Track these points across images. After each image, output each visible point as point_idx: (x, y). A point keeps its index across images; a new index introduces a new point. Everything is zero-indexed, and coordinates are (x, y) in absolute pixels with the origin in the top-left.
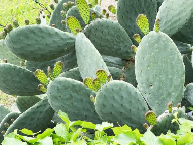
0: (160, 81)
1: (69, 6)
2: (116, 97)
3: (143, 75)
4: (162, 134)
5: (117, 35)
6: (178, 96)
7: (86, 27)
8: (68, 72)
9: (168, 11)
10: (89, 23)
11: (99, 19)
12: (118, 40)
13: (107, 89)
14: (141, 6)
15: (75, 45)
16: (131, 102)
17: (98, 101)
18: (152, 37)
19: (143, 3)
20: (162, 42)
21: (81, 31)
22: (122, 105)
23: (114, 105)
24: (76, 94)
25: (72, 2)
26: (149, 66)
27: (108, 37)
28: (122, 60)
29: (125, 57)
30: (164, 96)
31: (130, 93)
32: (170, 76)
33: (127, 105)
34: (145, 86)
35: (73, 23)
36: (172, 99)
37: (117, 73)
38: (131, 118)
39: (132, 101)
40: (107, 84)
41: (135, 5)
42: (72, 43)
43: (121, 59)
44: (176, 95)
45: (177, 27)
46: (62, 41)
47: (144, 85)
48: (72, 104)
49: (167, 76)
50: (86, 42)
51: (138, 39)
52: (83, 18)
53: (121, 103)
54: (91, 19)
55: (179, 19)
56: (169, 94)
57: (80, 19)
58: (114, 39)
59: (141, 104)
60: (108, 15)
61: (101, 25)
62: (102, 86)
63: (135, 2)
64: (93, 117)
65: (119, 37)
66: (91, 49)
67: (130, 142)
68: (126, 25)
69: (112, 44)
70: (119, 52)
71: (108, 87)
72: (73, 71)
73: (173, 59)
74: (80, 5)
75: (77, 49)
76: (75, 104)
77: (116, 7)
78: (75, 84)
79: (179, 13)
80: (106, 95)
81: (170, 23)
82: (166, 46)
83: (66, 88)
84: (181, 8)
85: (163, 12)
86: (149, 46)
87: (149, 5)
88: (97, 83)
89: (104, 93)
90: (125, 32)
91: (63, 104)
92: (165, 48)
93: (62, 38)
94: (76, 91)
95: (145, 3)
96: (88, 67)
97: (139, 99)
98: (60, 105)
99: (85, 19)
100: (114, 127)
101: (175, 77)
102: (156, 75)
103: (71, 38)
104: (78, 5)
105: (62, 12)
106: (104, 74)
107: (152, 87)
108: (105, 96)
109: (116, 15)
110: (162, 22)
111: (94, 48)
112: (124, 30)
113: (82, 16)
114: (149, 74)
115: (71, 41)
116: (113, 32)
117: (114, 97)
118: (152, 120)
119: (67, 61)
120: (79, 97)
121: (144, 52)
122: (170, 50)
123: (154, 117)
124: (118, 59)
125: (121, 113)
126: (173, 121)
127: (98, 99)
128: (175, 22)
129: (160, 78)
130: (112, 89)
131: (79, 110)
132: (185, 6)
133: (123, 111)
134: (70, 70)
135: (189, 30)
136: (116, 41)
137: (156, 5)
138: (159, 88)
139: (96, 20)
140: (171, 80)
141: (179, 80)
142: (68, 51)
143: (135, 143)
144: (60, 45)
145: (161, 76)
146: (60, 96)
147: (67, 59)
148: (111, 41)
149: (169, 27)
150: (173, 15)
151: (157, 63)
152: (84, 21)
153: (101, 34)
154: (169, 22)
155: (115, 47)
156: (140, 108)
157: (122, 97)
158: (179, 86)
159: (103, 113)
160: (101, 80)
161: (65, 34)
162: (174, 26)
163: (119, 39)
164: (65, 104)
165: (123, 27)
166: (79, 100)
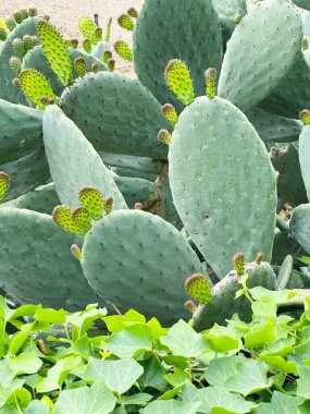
0: (226, 206)
1: (27, 46)
2: (127, 246)
3: (187, 195)
4: (216, 324)
5: (137, 107)
6: (264, 237)
7: (65, 92)
8: (32, 194)
9: (247, 50)
10: (70, 84)
11: (92, 74)
12: (139, 118)
13: (105, 230)
14: (185, 41)
15: (42, 135)
16: (161, 255)
17: (87, 258)
18: (200, 109)
19: (190, 34)
20: (223, 120)
21: (52, 103)
22: (141, 262)
23: (125, 264)
24: (42, 244)
25: (34, 38)
26: (198, 174)
27: (117, 113)
28: (154, 161)
29: (158, 155)
30: (235, 238)
31: (158, 236)
32: (244, 194)
33: (153, 263)
34: (194, 218)
35: (34, 85)
36: (252, 244)
37: (144, 190)
38: (164, 290)
39: (164, 254)
40: (106, 218)
41: (171, 40)
42: (35, 129)
43: (150, 159)
44: (261, 233)
45: (267, 84)
46: (12, 126)
47: (190, 216)
48: (35, 265)
49: (238, 193)
50: (64, 126)
51: (171, 116)
52: (56, 72)
53: (139, 257)
54: (75, 74)
55: (271, 67)
56: (246, 234)
57: (50, 76)
58: (130, 115)
59: (184, 258)
60: (112, 64)
61: (97, 87)
62: (93, 222)
63: (172, 33)
64: (84, 292)
65: (140, 111)
66: (77, 142)
67: (139, 348)
68: (156, 84)
69: (127, 127)
70: (145, 144)
71: (107, 224)
72: (45, 190)
73: (248, 155)
74: (48, 42)
75: (47, 142)
76: (41, 265)
77: (131, 46)
78: (37, 221)
79: (270, 53)
80: (105, 244)
81: (252, 76)
82: (231, 129)
83: (19, 231)
84: (273, 42)
85: (236, 53)
86: (196, 130)
87: (203, 38)
88: (82, 217)
89: (100, 238)
90: (155, 100)
91: (16, 266)
92: (230, 134)
93: (11, 119)
94: (41, 237)
95: (194, 33)
96: (73, 181)
97: (180, 248)
98: (6, 270)
99: (60, 75)
100: (108, 315)
101: (256, 196)
102: (216, 193)
103: (32, 119)
104: (44, 43)
105: (13, 59)
106: (97, 197)
107: (208, 220)
108: (102, 245)
109: (132, 64)
110: (235, 75)
111: (83, 139)
112: (151, 95)
113: (54, 67)
114: (200, 192)
115: (33, 125)
116: (126, 101)
117: (122, 247)
118: (202, 294)
119: (29, 170)
120: (48, 249)
121: (185, 144)
122: (240, 139)
123: (204, 286)
124: (144, 160)
125: (141, 280)
126: (238, 294)
127: (88, 253)
128: (262, 74)
129: (223, 199)
130: (117, 229)
131: (51, 279)
132: (280, 37)
133: (145, 276)
134: (37, 189)
135: (295, 90)
136: (137, 121)
137: (219, 38)
138: (225, 221)
139: (86, 76)
140: (248, 202)
141: (264, 201)
142: (28, 148)
143: (149, 349)
144: (8, 135)
145: (225, 195)
146: (7, 250)
147: (27, 164)
148: (125, 121)
149: (249, 85)
150: (256, 59)
151: (215, 166)
152: (60, 78)
153: (101, 107)
154: (250, 73)
155: (134, 134)
156: (183, 268)
157: (141, 245)
158: (265, 215)
159: (100, 283)
160: (90, 211)
161: (16, 110)
162: (261, 82)
163: (142, 116)
164: (18, 266)
165: (150, 88)
166: (49, 256)
